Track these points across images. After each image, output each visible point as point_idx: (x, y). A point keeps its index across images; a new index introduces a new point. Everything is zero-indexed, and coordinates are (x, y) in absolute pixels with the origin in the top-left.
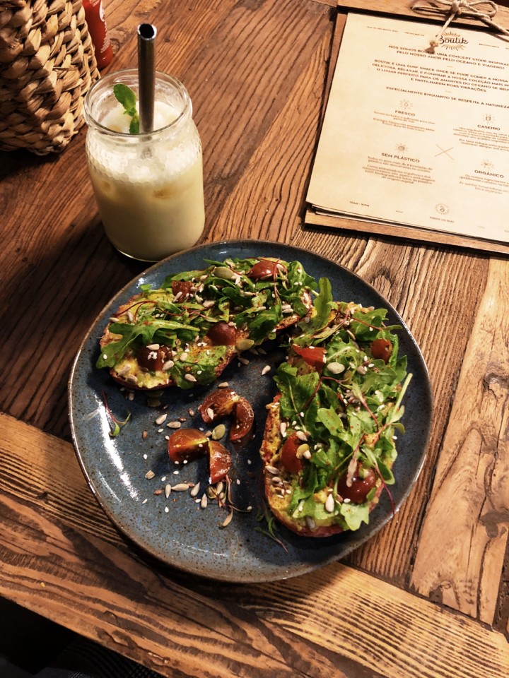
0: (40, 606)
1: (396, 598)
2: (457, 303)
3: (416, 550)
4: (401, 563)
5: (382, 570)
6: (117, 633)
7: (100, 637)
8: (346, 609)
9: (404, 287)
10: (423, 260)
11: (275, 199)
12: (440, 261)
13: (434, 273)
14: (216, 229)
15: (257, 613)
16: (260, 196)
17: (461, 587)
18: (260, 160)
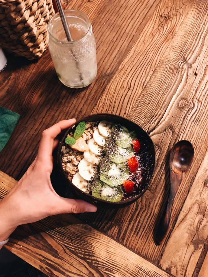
0: (20, 255)
1: (153, 269)
2: (200, 145)
3: (164, 251)
4: (157, 255)
5: (149, 257)
6: (47, 268)
7: (41, 269)
8: (133, 271)
9: (178, 135)
10: (189, 123)
11: (128, 88)
12: (196, 124)
13: (192, 129)
14: (101, 100)
15: (99, 268)
16: (122, 85)
17: (179, 268)
18: (124, 67)
